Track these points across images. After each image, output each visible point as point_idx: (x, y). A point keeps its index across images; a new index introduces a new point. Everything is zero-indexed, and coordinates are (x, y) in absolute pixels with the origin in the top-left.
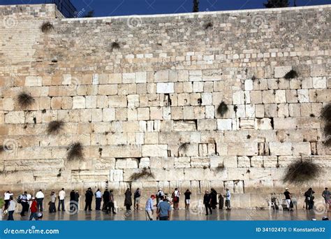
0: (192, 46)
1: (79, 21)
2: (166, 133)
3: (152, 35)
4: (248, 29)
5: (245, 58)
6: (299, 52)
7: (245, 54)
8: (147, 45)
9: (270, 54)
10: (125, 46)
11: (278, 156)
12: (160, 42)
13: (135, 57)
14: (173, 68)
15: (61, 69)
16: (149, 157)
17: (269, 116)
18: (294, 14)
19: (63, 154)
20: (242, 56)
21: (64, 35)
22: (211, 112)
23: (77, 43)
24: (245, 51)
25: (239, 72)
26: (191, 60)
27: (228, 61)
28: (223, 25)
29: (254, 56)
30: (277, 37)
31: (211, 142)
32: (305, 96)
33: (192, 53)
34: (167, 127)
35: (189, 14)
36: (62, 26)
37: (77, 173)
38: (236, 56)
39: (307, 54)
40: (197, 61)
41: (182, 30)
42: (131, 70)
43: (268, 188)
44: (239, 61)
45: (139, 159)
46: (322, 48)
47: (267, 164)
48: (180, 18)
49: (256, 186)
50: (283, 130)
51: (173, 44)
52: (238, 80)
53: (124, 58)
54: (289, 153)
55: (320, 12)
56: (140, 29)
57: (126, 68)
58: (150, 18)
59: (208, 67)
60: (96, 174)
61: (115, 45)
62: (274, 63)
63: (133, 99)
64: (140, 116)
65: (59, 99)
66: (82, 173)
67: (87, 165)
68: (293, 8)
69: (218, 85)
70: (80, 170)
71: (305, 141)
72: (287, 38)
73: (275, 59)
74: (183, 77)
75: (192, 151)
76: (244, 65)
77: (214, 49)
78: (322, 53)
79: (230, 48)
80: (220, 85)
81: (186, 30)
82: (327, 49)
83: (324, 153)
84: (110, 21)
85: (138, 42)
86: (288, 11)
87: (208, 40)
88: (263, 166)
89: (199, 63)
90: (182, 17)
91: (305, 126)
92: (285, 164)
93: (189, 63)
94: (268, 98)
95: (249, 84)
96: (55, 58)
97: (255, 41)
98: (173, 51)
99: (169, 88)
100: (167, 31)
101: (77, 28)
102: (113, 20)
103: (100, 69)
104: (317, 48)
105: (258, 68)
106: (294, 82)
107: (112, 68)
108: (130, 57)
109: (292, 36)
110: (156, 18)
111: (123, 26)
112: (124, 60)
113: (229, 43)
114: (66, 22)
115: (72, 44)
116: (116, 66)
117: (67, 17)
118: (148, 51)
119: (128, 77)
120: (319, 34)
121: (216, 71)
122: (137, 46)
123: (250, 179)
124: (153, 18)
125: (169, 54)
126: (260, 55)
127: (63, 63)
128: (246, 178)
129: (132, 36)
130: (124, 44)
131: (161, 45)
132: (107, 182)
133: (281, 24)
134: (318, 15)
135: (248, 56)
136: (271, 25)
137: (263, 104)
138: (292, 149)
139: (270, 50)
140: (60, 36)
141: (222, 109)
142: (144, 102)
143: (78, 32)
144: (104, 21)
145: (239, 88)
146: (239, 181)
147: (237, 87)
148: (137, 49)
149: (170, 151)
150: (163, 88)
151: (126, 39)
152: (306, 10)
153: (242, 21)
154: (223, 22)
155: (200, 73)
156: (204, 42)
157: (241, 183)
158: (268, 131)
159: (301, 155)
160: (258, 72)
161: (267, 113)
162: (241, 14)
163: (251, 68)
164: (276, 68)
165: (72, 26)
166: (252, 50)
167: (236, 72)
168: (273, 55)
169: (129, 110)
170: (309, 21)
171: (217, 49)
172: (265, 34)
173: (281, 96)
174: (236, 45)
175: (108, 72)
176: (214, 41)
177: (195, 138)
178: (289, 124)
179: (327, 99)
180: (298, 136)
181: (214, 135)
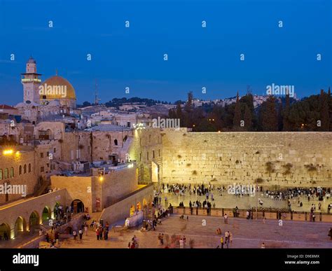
0: (228, 143)
2: (220, 169)
3: (216, 139)
5: (244, 147)
6: (260, 146)
8: (215, 142)
11: (252, 176)
14: (223, 149)
16: (215, 175)
17: (250, 165)
18: (259, 134)
19: (191, 173)
22: (234, 163)
23: (194, 140)
24: (244, 145)
25: (242, 151)
26: (228, 147)
27: (239, 148)
29: (247, 146)
30: (254, 141)
32: (261, 159)
33: (228, 145)
34: (221, 167)
36: (189, 135)
38: (241, 146)
39: (262, 147)
41: (225, 138)
42: (210, 149)
44: (242, 148)
45: (212, 176)
46: (267, 145)
47: (249, 179)
50: (254, 169)
51: (223, 142)
52: (242, 154)
54: (256, 176)
55: (266, 134)
56: (213, 137)
59: (233, 149)
61: (205, 141)
64: (213, 163)
69: (236, 155)
71: (260, 172)
72: (257, 142)
73: (253, 148)
74: (225, 152)
75: (228, 174)
76: (244, 149)
77: (235, 144)
78: (266, 147)
79: (240, 144)
81: (227, 137)
83: (265, 175)
87: (233, 141)
89: (230, 148)
90: (225, 133)
91: (261, 168)
92: (254, 179)
94: (250, 159)
95: (245, 155)
97: (247, 142)
98: (223, 144)
99: (221, 155)
100: (221, 137)
101: (194, 135)
103: (201, 149)
104: (265, 145)
105: (248, 151)
106: (258, 155)
107: (204, 148)
108: (210, 145)
111: (208, 135)
112: (208, 146)
113: (240, 142)
114: (191, 133)
115: (192, 140)
118: (215, 144)
120: (266, 141)
121: (235, 151)
122: (212, 142)
125: (221, 145)
126: (249, 146)
127: (190, 146)
129: (210, 138)
130: (208, 141)
131: (219, 142)
133: (255, 137)
136: (252, 137)
137: (249, 161)
140: (189, 138)
141: (237, 162)
142: (214, 159)
143: (194, 137)
145: (242, 156)
149: (221, 174)
150: (219, 155)
153: (244, 135)
154: (238, 136)
155: (231, 151)
158: (250, 169)
159: (259, 176)
162: (243, 133)
163: (246, 150)
164: (253, 150)
165: (192, 135)
168: (252, 146)
170: (263, 137)
173: (254, 159)
174: (242, 143)
176: (235, 141)
177: (229, 170)
178: (256, 167)
179: (267, 160)
180: (258, 171)
181: (234, 170)
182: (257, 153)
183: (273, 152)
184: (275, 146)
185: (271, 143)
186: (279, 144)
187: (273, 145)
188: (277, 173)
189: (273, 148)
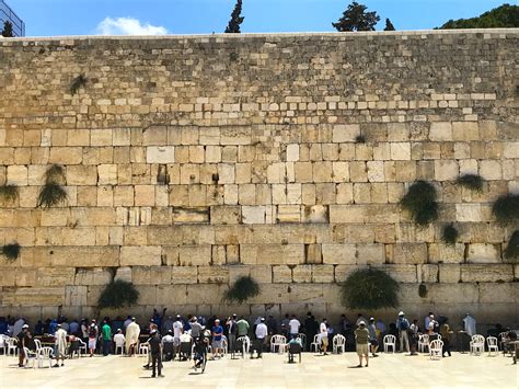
0: (206, 88)
2: (159, 228)
3: (141, 68)
4: (294, 63)
5: (288, 109)
6: (371, 102)
7: (288, 104)
8: (132, 84)
9: (328, 104)
10: (100, 85)
11: (335, 266)
12: (153, 80)
13: (113, 104)
16: (131, 267)
17: (324, 203)
18: (364, 43)
20: (283, 106)
22: (233, 194)
23: (17, 78)
24: (288, 99)
25: (278, 132)
26: (204, 111)
27: (262, 114)
28: (255, 56)
29: (302, 107)
30: (337, 77)
32: (377, 172)
33: (205, 100)
34: (162, 217)
38: (275, 107)
39: (382, 105)
40: (212, 112)
41: (189, 63)
42: (106, 124)
44: (278, 114)
45: (113, 270)
46: (407, 98)
47: (317, 278)
48: (186, 42)
50: (343, 224)
51: (175, 84)
52: (277, 145)
53: (94, 104)
54: (352, 260)
55: (404, 42)
56: (121, 58)
57: (97, 122)
58: (138, 41)
59: (230, 122)
60: (43, 293)
61: (81, 81)
62: (332, 119)
63: (108, 173)
64: (118, 199)
67: (27, 279)
68: (363, 34)
69: (245, 151)
70: (16, 287)
71: (376, 241)
72: (354, 80)
73: (335, 112)
74: (189, 139)
75: (201, 257)
76: (287, 120)
77: (240, 94)
78: (404, 105)
79: (265, 94)
80: (248, 151)
81: (197, 62)
82: (413, 99)
83: (404, 261)
85: (117, 79)
86: (356, 37)
87: (230, 79)
88: (311, 282)
89: (216, 116)
90: (190, 40)
91: (378, 218)
93: (199, 115)
94: (322, 174)
95: (293, 151)
97: (305, 84)
98: (175, 95)
99: (167, 156)
100: (165, 63)
101: (18, 55)
102: (76, 42)
103: (55, 121)
104: (398, 97)
105: (308, 126)
106: (362, 150)
107: (73, 121)
108: (104, 103)
109: (361, 77)
110: (148, 41)
111: (94, 51)
112: (94, 108)
113: (264, 84)
115: (10, 80)
116: (79, 117)
118: (132, 95)
119: (100, 134)
120: (402, 75)
121: (242, 130)
122: (115, 86)
123: (291, 301)
124: (143, 41)
125: (168, 99)
126: (312, 106)
128: (284, 299)
129: (108, 68)
130: (96, 81)
131: (154, 85)
132: (60, 307)
133: (345, 58)
134: (400, 47)
136: (331, 59)
137: (313, 182)
138: (357, 254)
139: (327, 99)
142: (125, 176)
143: (20, 60)
144: (61, 43)
145: (278, 158)
146: (273, 305)
147: (274, 156)
148: (116, 91)
149: (166, 256)
150: (155, 156)
151: (98, 75)
153: (286, 51)
154: (256, 52)
155: (217, 132)
156: (223, 83)
157: (276, 308)
158: (321, 225)
159: (370, 263)
160: (308, 132)
161: (320, 198)
163: (297, 125)
164: (335, 126)
165: (9, 51)
166: (298, 99)
167: (274, 132)
168: (332, 107)
169: (101, 191)
170: (387, 54)
171: (245, 94)
172: (318, 72)
173: (342, 172)
174: (275, 89)
175: (68, 128)
176: (240, 81)
177: (207, 236)
179: (410, 174)
180: (365, 234)
181: (237, 231)
184: (449, 100)
185: (430, 87)
186: (469, 92)
187: (440, 97)
188: (466, 244)
189: (439, 111)
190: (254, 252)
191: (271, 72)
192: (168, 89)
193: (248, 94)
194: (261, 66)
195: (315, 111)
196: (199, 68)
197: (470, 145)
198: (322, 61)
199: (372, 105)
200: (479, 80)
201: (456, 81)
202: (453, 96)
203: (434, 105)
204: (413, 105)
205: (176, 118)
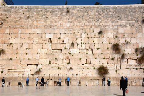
1: (13, 7)
2: (49, 54)
4: (84, 13)
6: (103, 23)
7: (82, 23)
8: (42, 18)
9: (92, 23)
10: (33, 18)
11: (94, 64)
12: (47, 17)
13: (37, 23)
14: (53, 28)
15: (5, 26)
16: (42, 64)
17: (91, 48)
19: (5, 62)
20: (81, 24)
21: (7, 12)
22: (68, 46)
23: (12, 15)
24: (82, 22)
26: (60, 25)
27: (75, 26)
28: (74, 11)
29: (86, 24)
30: (95, 17)
31: (67, 58)
32: (105, 41)
33: (61, 22)
34: (50, 52)
35: (60, 6)
36: (6, 8)
37: (10, 71)
38: (79, 24)
39: (106, 24)
40: (63, 25)
41: (57, 12)
42: (35, 28)
43: (90, 77)
44: (80, 26)
45: (37, 65)
46: (113, 22)
47: (90, 67)
48: (56, 7)
49: (85, 76)
50: (96, 54)
51: (53, 18)
52: (79, 33)
53: (32, 23)
54: (98, 63)
56: (39, 11)
57: (33, 27)
58: (44, 7)
59: (67, 28)
60: (18, 71)
62: (93, 27)
63: (36, 40)
64: (38, 47)
65: (3, 39)
66: (12, 70)
67: (15, 67)
68: (101, 6)
69: (71, 35)
70: (11, 69)
71: (104, 58)
72: (99, 17)
73: (94, 25)
74: (57, 31)
75: (59, 62)
76: (82, 27)
77: (70, 20)
78: (112, 24)
79: (76, 21)
80: (72, 35)
81: (59, 12)
83: (112, 63)
84: (27, 7)
85: (38, 17)
86: (99, 7)
87: (67, 17)
88: (88, 68)
89: (64, 26)
90: (57, 7)
91: (105, 53)
92: (97, 67)
94: (91, 41)
95: (83, 35)
96: (2, 22)
97: (86, 18)
98: (53, 20)
99: (51, 36)
100: (51, 12)
101: (13, 10)
102: (28, 7)
103: (22, 27)
104: (110, 22)
106: (101, 35)
108: (35, 23)
109: (101, 17)
110: (46, 7)
111: (32, 10)
113: (76, 18)
114: (8, 7)
115: (10, 16)
116: (29, 26)
117: (8, 4)
118: (42, 20)
119: (34, 31)
120: (111, 16)
121: (70, 30)
122: (38, 18)
123: (83, 73)
124: (45, 7)
125: (51, 22)
126: (88, 24)
127: (6, 24)
128: (81, 73)
129: (36, 14)
130: (33, 17)
131: (48, 18)
132: (23, 75)
133: (97, 12)
134: (111, 9)
135: (83, 24)
136: (93, 12)
137: (89, 43)
138: (100, 61)
139: (92, 22)
140: (5, 12)
142: (40, 41)
144: (24, 7)
145: (79, 37)
146: (78, 74)
148: (38, 19)
149: (50, 62)
150: (48, 36)
151: (33, 15)
152: (106, 7)
153: (81, 10)
154: (74, 10)
155: (64, 30)
156: (65, 18)
157: (79, 75)
158: (90, 54)
159: (103, 64)
160: (87, 30)
161: (90, 47)
162: (81, 7)
163: (84, 29)
164: (94, 29)
166: (85, 22)
167: (78, 30)
168: (93, 24)
169: (34, 44)
170: (107, 11)
172: (90, 15)
173: (96, 40)
174: (79, 19)
175: (26, 28)
176: (70, 17)
177: (61, 56)
178: (99, 52)
179: (113, 42)
180: (102, 57)
181: (69, 55)
182: (101, 33)
183: (121, 30)
184: (123, 23)
185: (118, 19)
186: (128, 21)
187: (121, 22)
188: (128, 59)
189: (120, 25)
190: (73, 61)
191: (78, 15)
192: (51, 19)
193: (72, 20)
194: (75, 13)
195: (89, 25)
196: (59, 14)
197: (128, 34)
198: (91, 12)
199: (103, 24)
200: (131, 18)
201: (125, 18)
202: (124, 22)
203: (119, 24)
204: (114, 24)
205: (53, 26)
